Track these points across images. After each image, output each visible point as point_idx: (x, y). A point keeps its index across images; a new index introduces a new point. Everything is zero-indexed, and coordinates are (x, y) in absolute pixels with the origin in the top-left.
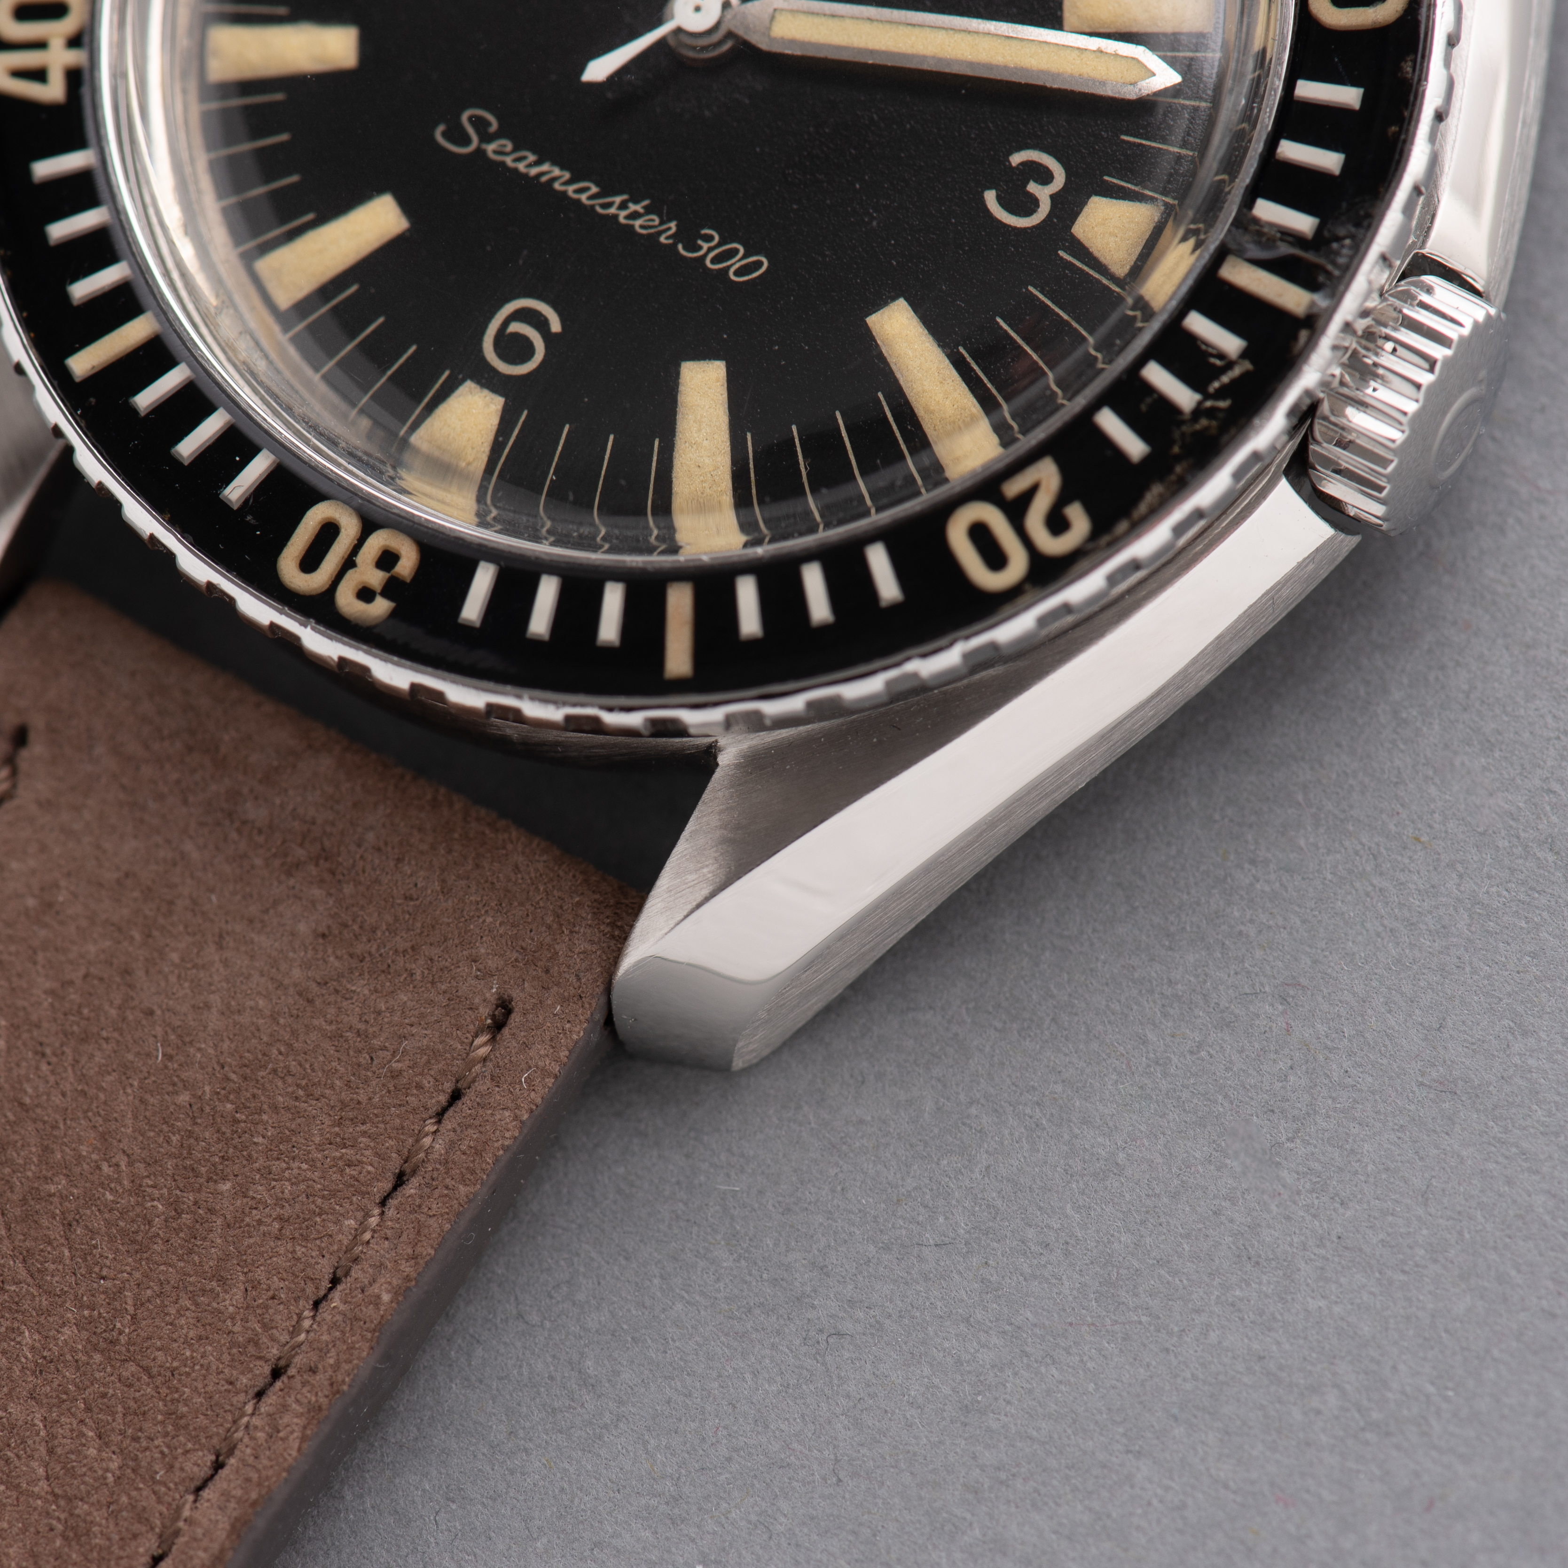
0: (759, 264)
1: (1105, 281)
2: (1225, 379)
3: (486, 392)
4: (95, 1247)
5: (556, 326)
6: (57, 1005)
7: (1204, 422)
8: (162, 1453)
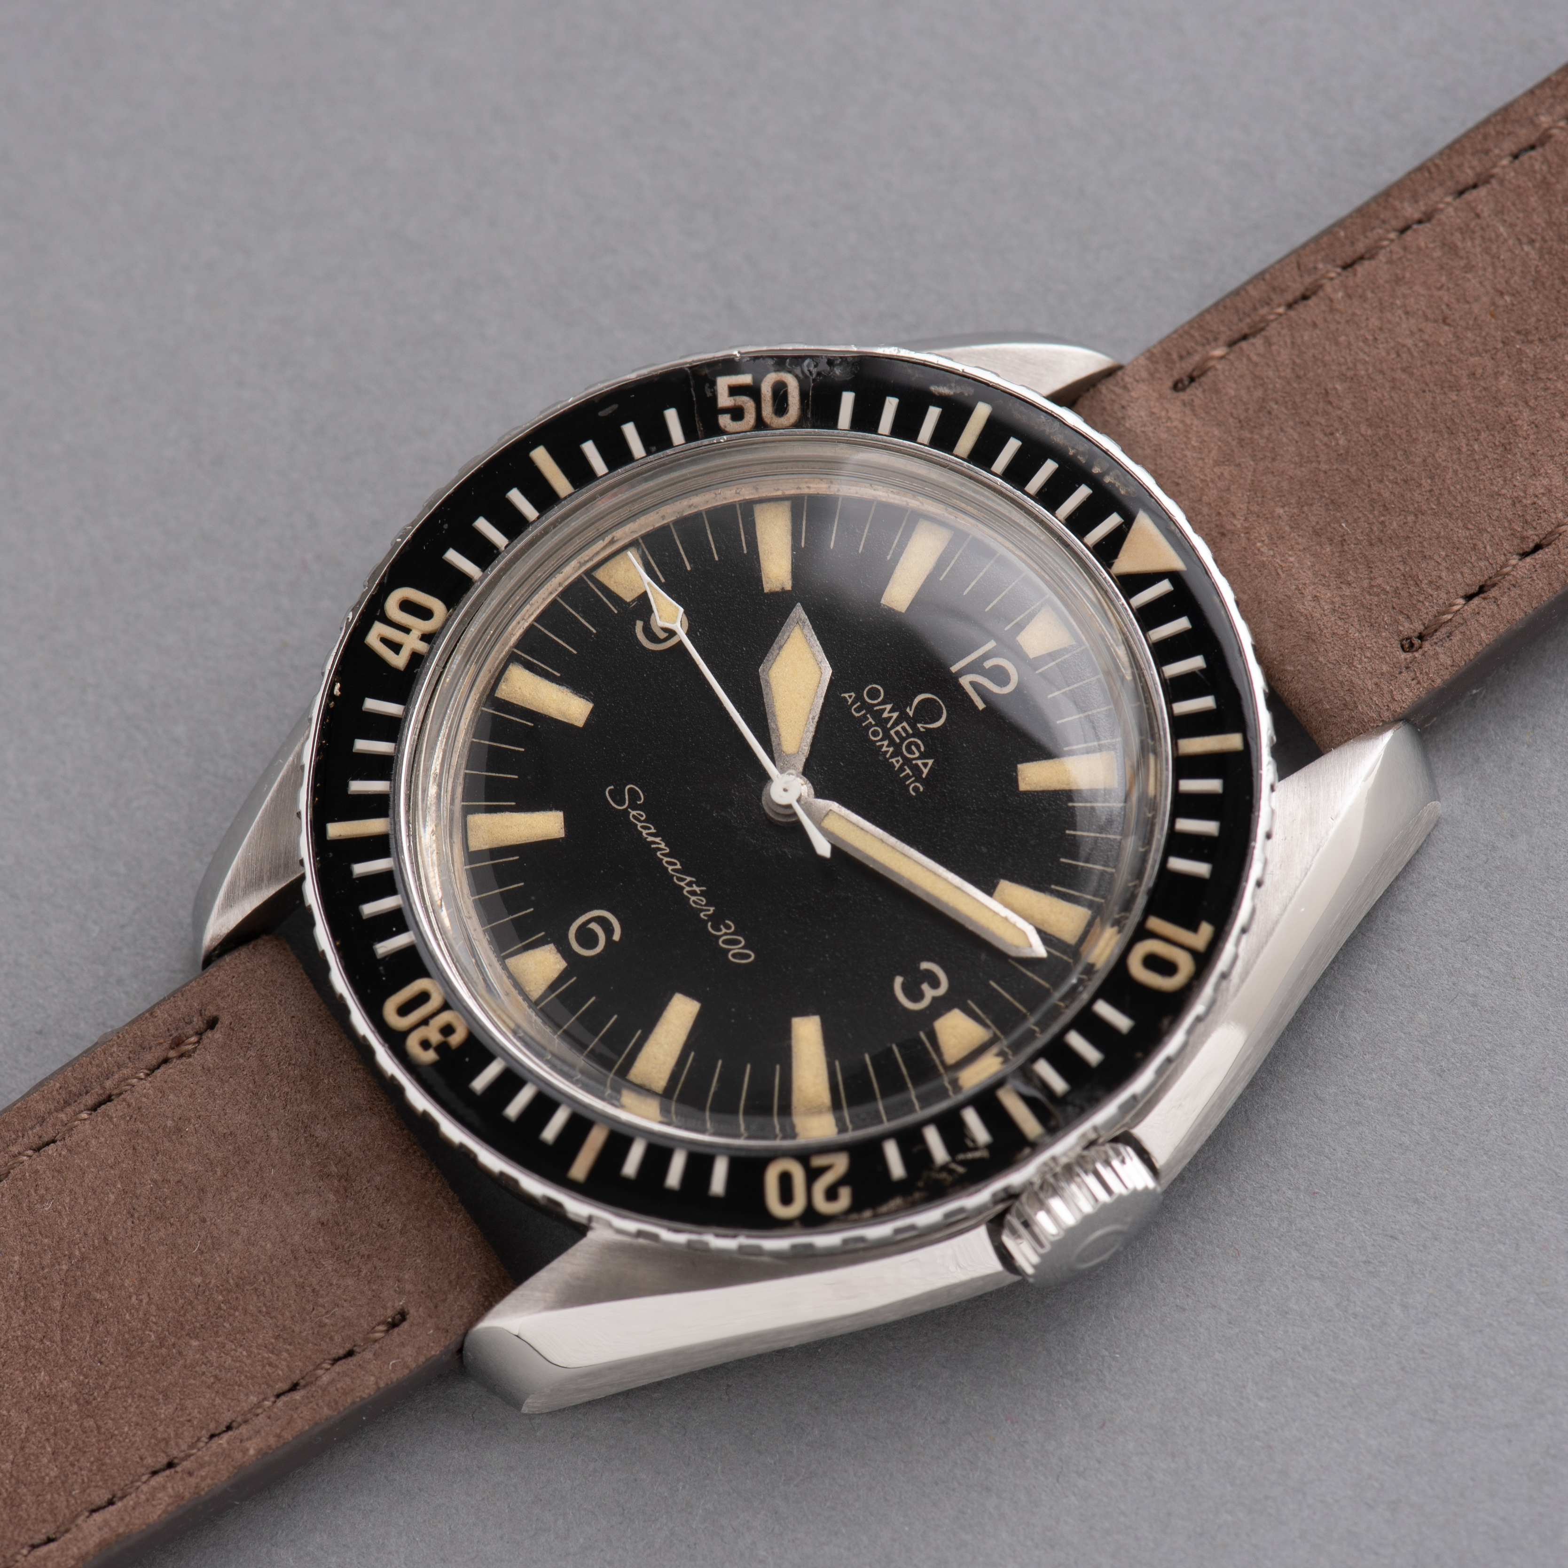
0: (748, 956)
1: (937, 1062)
2: (969, 1156)
3: (559, 955)
4: (105, 1342)
5: (616, 937)
6: (154, 1191)
7: (944, 1175)
8: (83, 1480)
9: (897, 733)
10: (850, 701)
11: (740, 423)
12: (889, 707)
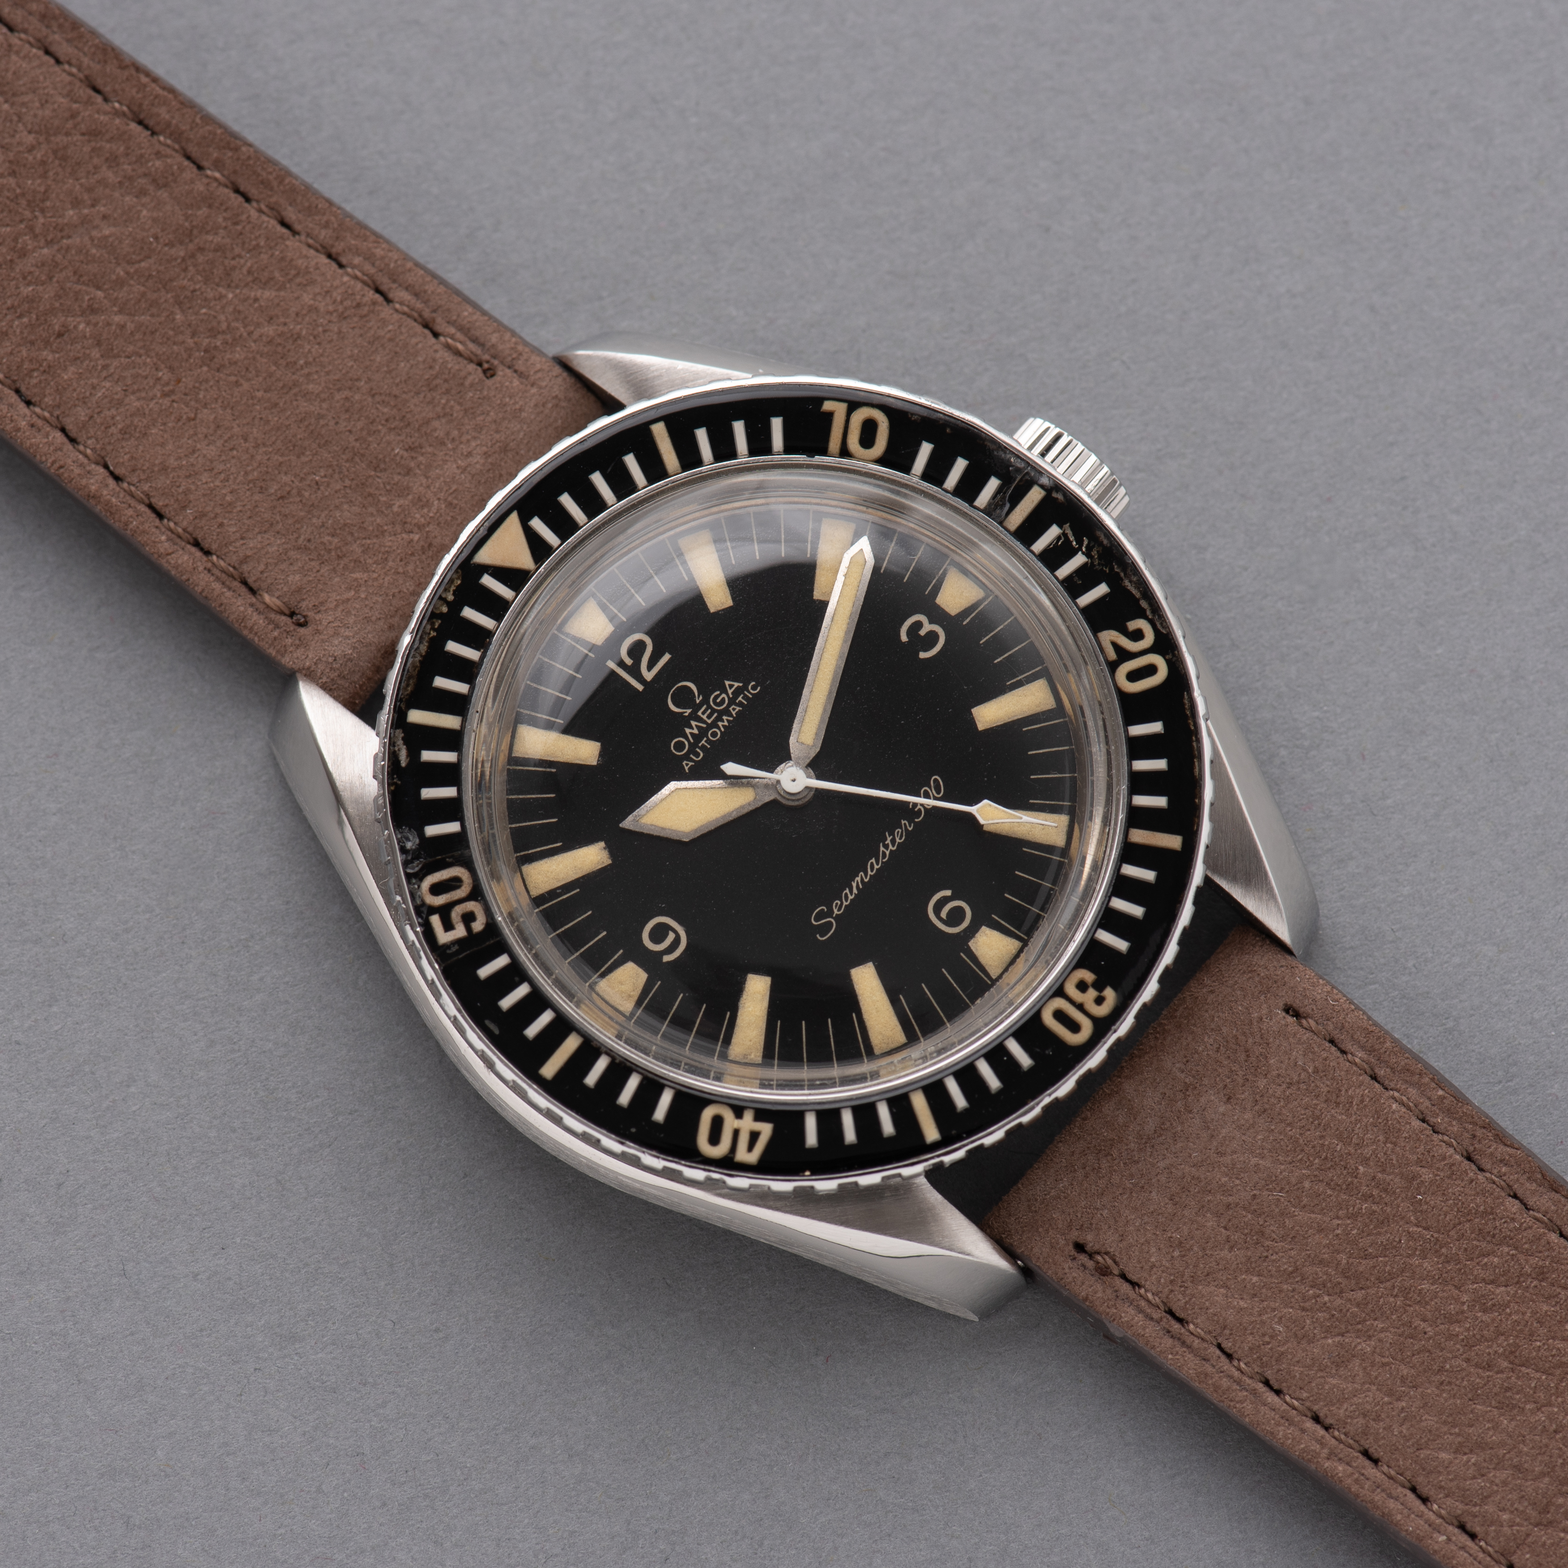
0: (936, 781)
1: (986, 603)
2: (1072, 538)
3: (977, 935)
4: (1382, 1242)
5: (948, 893)
6: (1239, 1246)
7: (1094, 553)
8: (1505, 1222)
9: (709, 717)
10: (691, 764)
11: (476, 913)
12: (688, 731)
